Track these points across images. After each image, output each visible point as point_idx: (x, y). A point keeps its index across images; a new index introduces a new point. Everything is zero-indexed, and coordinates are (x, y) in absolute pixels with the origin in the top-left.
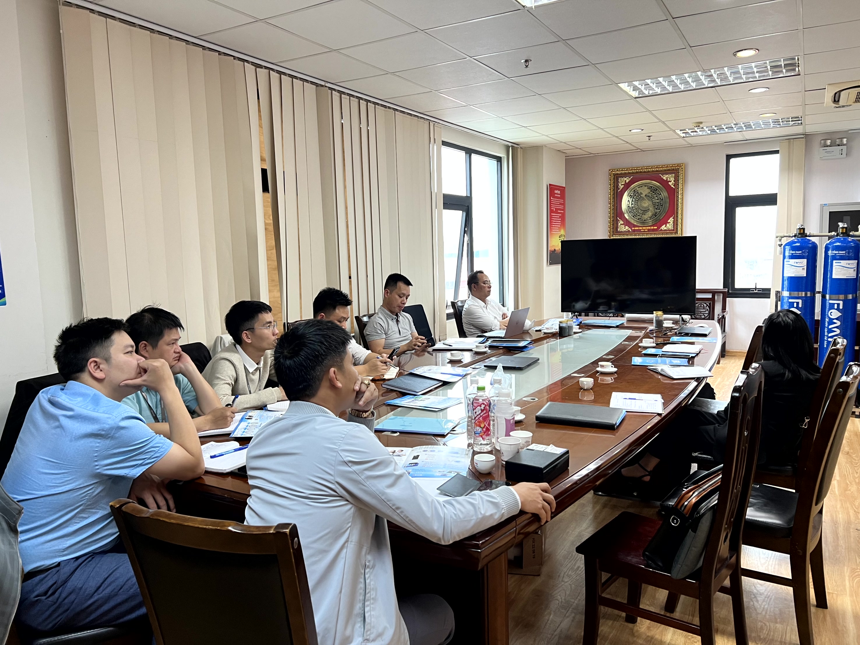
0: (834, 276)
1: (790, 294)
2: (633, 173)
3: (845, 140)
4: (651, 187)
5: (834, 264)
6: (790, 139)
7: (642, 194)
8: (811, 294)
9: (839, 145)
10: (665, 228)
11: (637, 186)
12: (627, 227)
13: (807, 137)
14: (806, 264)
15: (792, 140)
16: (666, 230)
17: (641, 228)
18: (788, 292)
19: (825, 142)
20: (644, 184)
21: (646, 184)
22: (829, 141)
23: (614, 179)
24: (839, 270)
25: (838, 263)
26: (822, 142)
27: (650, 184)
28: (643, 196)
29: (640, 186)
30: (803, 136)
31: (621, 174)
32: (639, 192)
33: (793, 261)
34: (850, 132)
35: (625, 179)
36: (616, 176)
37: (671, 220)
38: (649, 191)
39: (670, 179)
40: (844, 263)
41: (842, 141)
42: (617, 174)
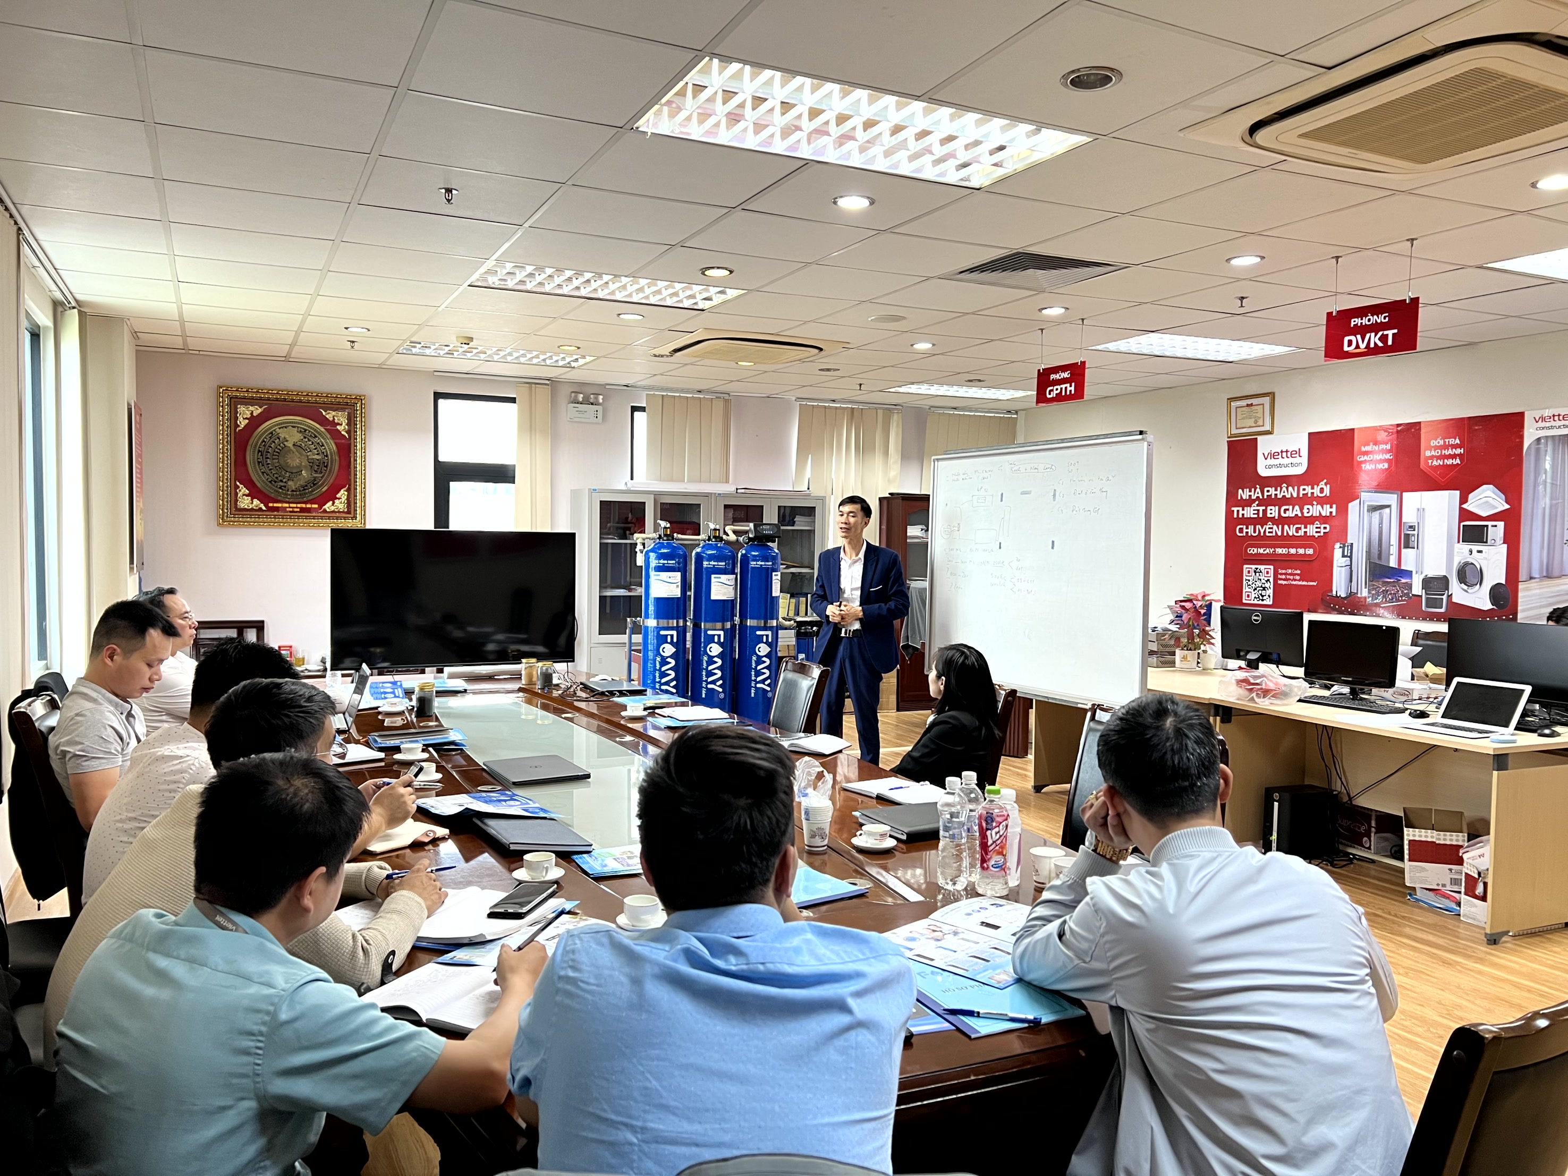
0: (713, 597)
1: (658, 624)
2: (269, 399)
3: (601, 397)
4: (305, 430)
5: (713, 580)
6: (532, 383)
7: (287, 441)
8: (683, 623)
9: (592, 404)
10: (333, 508)
11: (277, 425)
12: (256, 502)
13: (553, 383)
14: (679, 580)
15: (533, 385)
16: (333, 512)
17: (287, 505)
18: (655, 621)
19: (576, 396)
20: (292, 423)
21: (295, 423)
22: (582, 395)
23: (230, 405)
24: (719, 588)
25: (718, 578)
26: (573, 394)
27: (303, 425)
28: (290, 444)
29: (283, 426)
30: (547, 382)
31: (245, 398)
32: (282, 436)
33: (664, 575)
34: (607, 387)
35: (251, 408)
36: (233, 400)
37: (343, 494)
38: (300, 436)
39: (341, 419)
40: (724, 578)
41: (596, 398)
42: (236, 397)
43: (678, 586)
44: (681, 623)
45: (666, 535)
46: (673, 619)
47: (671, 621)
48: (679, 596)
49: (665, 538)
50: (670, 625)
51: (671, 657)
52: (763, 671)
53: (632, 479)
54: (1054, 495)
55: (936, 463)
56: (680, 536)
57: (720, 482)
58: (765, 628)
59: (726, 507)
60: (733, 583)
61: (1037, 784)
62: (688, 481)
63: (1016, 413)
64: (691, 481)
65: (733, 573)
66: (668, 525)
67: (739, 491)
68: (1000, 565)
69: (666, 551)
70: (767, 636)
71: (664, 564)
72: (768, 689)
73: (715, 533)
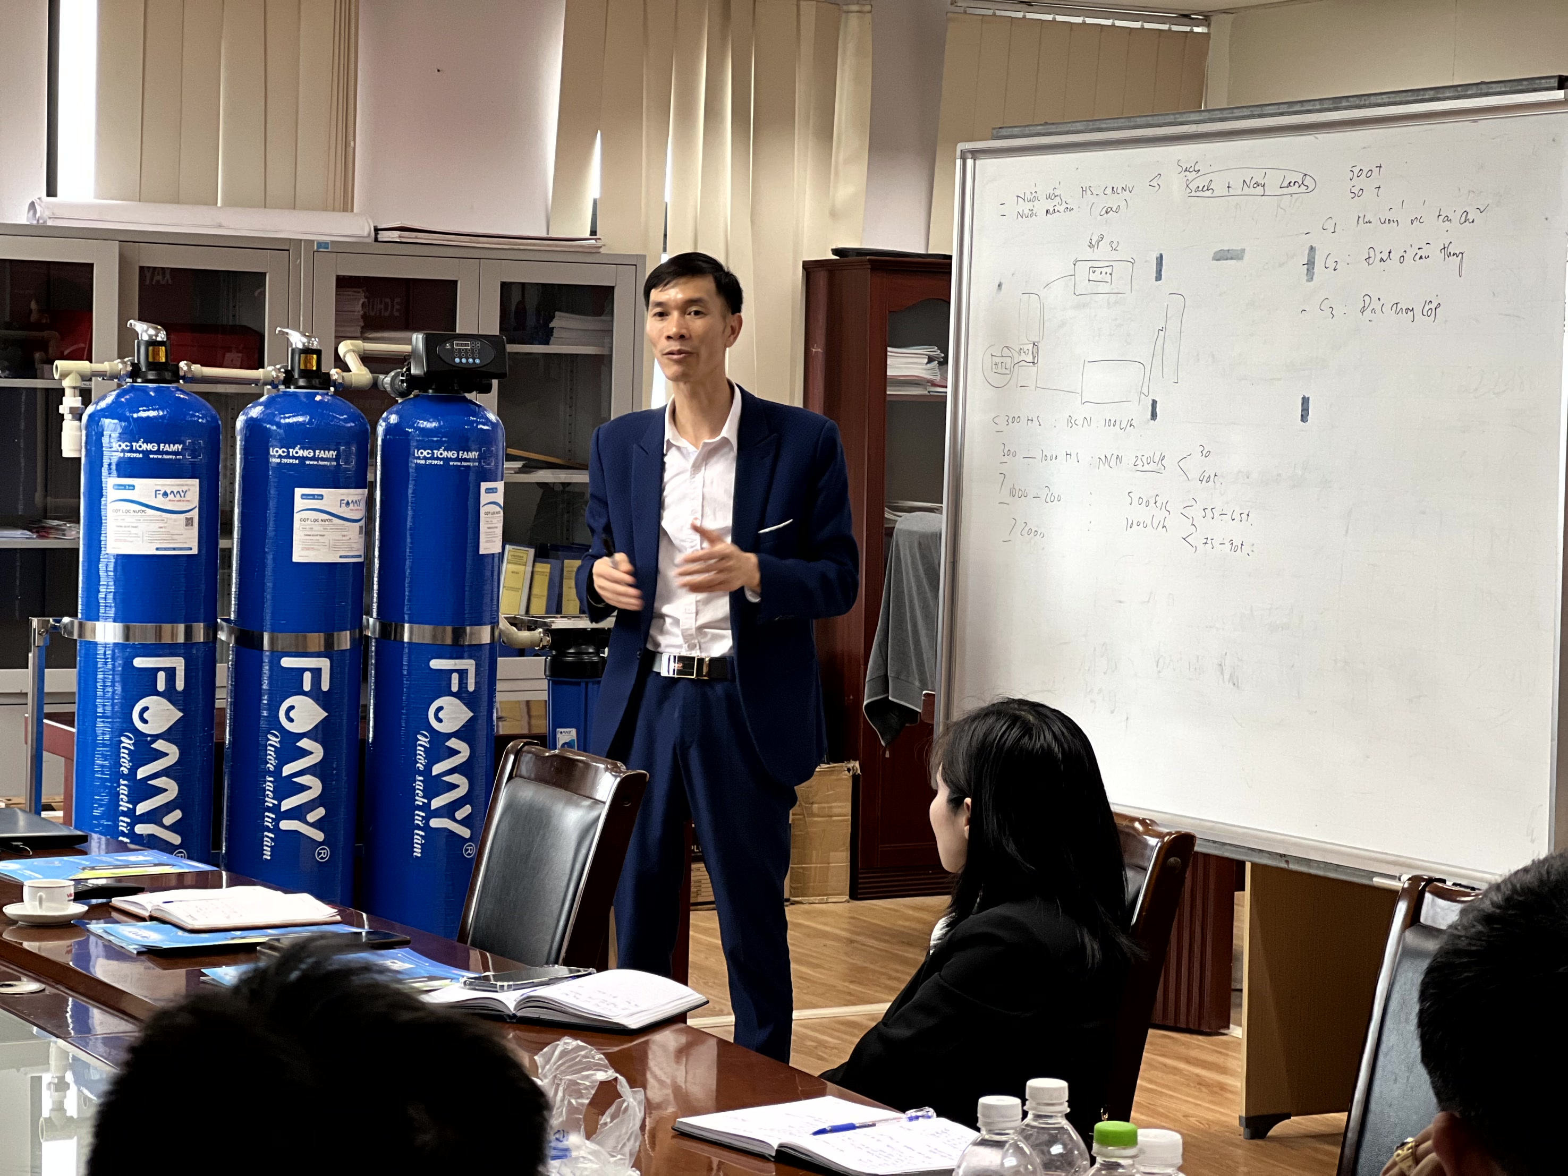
0: (299, 556)
1: (127, 636)
5: (299, 503)
8: (206, 635)
14: (196, 502)
18: (119, 626)
24: (317, 528)
25: (313, 497)
33: (145, 488)
40: (332, 498)
43: (189, 522)
44: (200, 635)
45: (153, 365)
46: (174, 621)
47: (167, 627)
48: (195, 551)
49: (151, 376)
50: (167, 640)
51: (167, 736)
52: (446, 779)
53: (51, 191)
54: (1310, 264)
55: (970, 162)
56: (196, 368)
57: (325, 209)
58: (457, 650)
59: (343, 283)
60: (358, 512)
61: (1252, 1114)
62: (229, 203)
63: (1206, 19)
64: (233, 202)
65: (360, 481)
66: (162, 336)
67: (383, 236)
68: (1152, 466)
69: (152, 414)
70: (463, 673)
71: (146, 453)
72: (465, 833)
73: (307, 361)
